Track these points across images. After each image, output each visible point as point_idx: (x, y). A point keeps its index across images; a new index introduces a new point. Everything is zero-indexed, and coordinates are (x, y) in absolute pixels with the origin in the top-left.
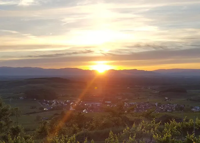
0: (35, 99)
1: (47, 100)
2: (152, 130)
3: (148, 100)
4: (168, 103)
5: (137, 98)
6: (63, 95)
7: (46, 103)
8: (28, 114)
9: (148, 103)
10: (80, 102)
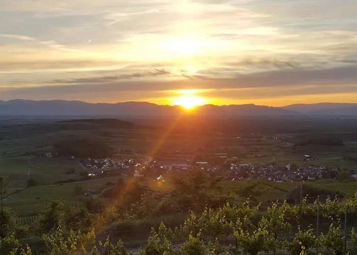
0: (73, 157)
1: (93, 160)
2: (238, 221)
3: (274, 159)
4: (310, 165)
5: (254, 156)
6: (122, 150)
7: (93, 163)
8: (61, 183)
9: (273, 164)
10: (152, 162)
